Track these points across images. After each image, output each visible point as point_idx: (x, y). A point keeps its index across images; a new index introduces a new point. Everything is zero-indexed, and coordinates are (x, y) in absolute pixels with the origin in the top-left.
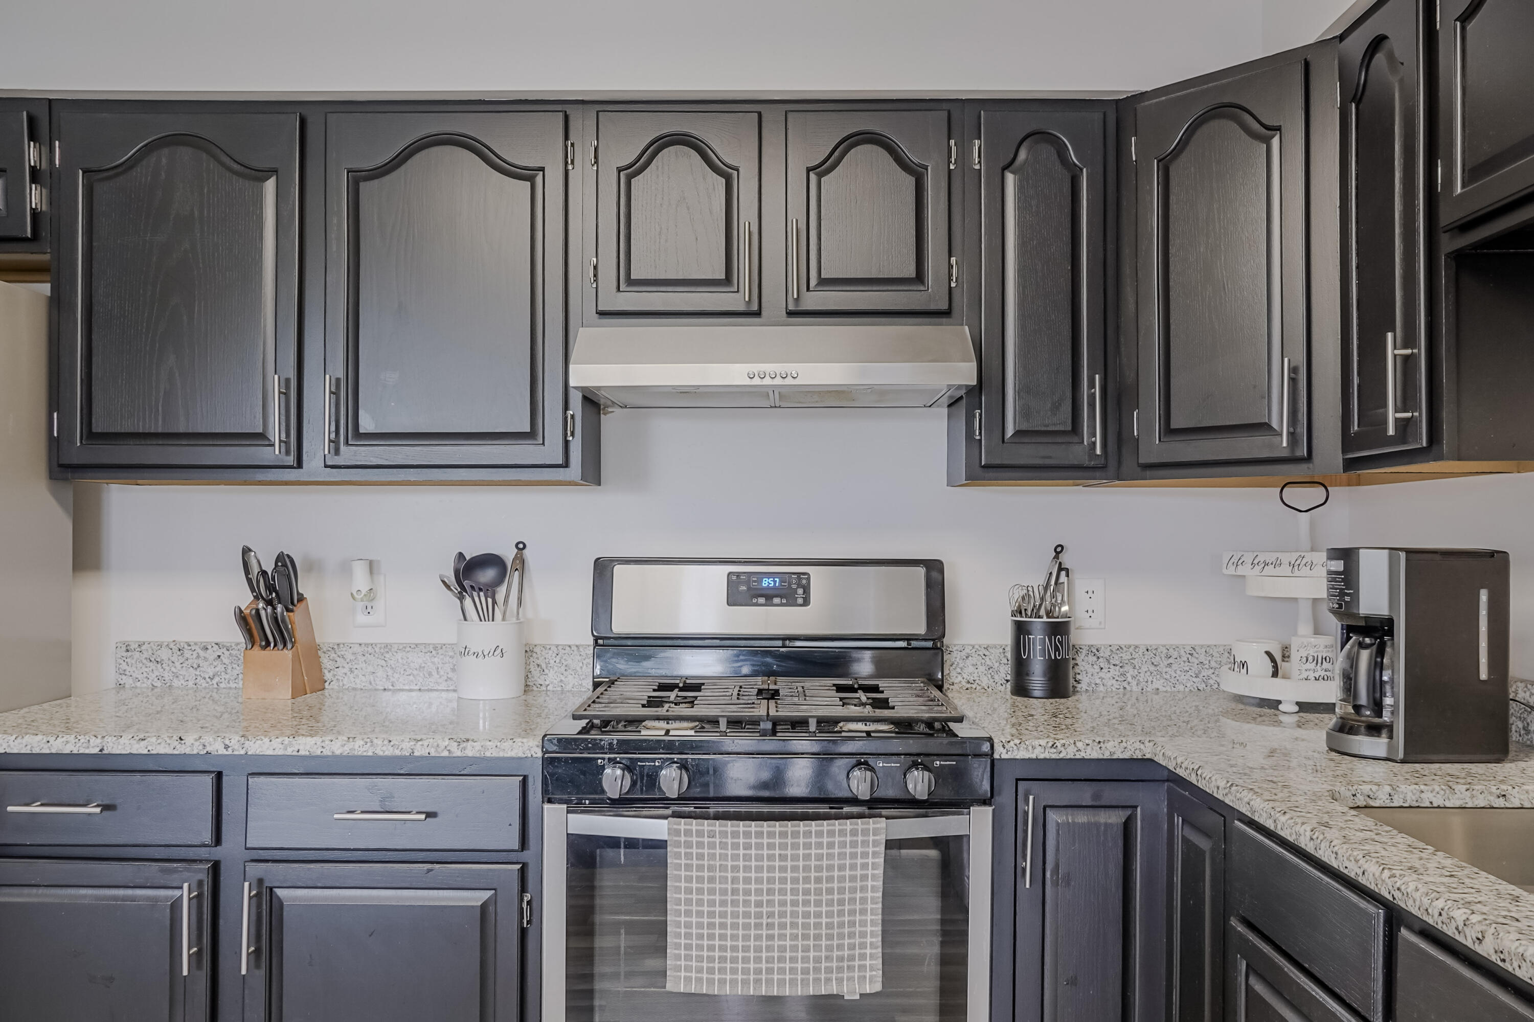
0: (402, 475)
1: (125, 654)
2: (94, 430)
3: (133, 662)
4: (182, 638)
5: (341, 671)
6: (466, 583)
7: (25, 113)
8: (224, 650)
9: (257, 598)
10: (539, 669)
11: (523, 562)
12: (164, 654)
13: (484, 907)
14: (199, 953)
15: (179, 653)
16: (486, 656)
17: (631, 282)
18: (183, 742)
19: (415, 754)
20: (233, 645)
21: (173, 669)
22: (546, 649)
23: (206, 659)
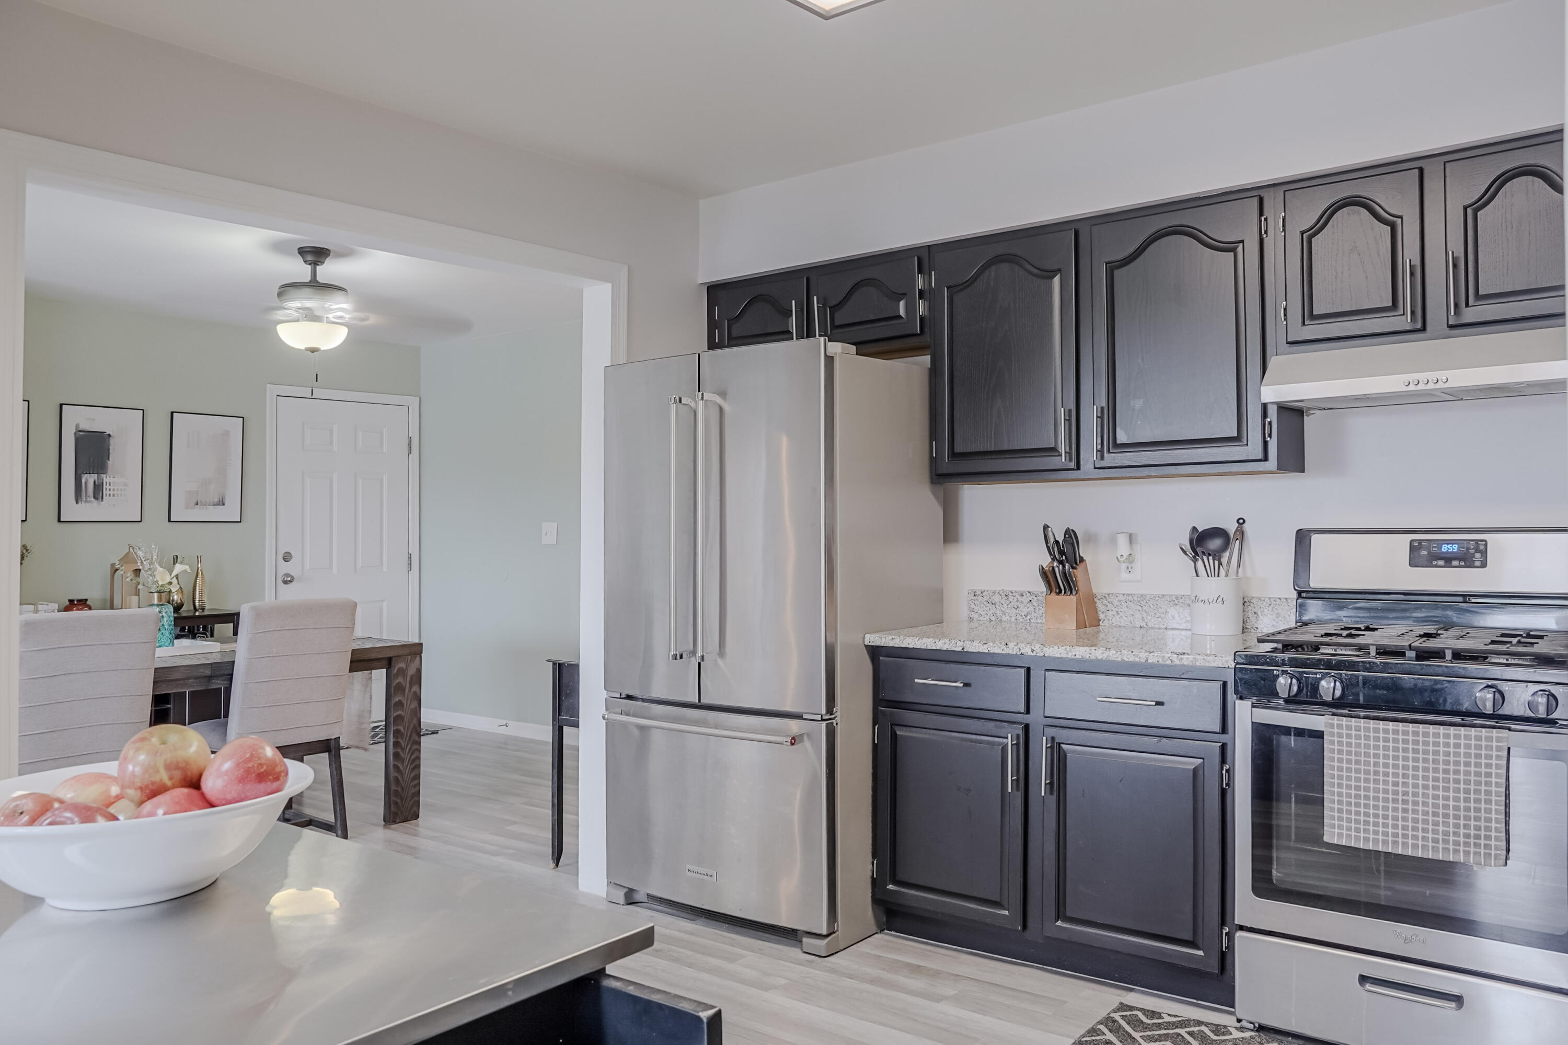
0: (1146, 472)
1: (973, 598)
2: (955, 451)
3: (978, 603)
4: (1008, 588)
5: (1110, 613)
6: (1199, 550)
7: (916, 258)
8: (1034, 597)
9: (1053, 560)
10: (1256, 616)
11: (1243, 533)
12: (997, 598)
13: (1195, 771)
14: (1017, 780)
15: (1006, 598)
16: (1211, 603)
17: (1313, 317)
18: (1008, 646)
19: (1149, 661)
20: (1039, 593)
21: (1002, 608)
22: (1261, 600)
23: (1022, 602)
